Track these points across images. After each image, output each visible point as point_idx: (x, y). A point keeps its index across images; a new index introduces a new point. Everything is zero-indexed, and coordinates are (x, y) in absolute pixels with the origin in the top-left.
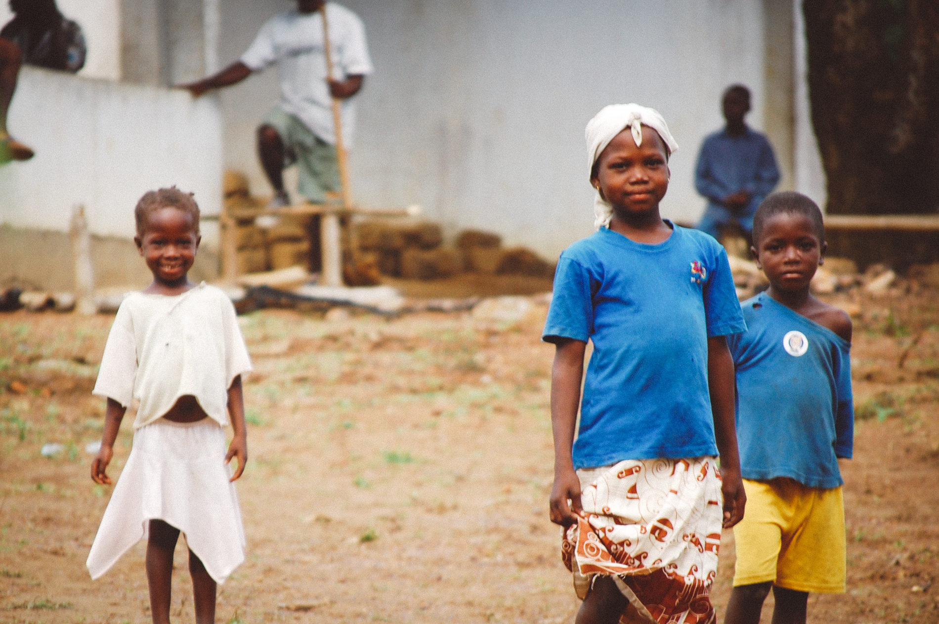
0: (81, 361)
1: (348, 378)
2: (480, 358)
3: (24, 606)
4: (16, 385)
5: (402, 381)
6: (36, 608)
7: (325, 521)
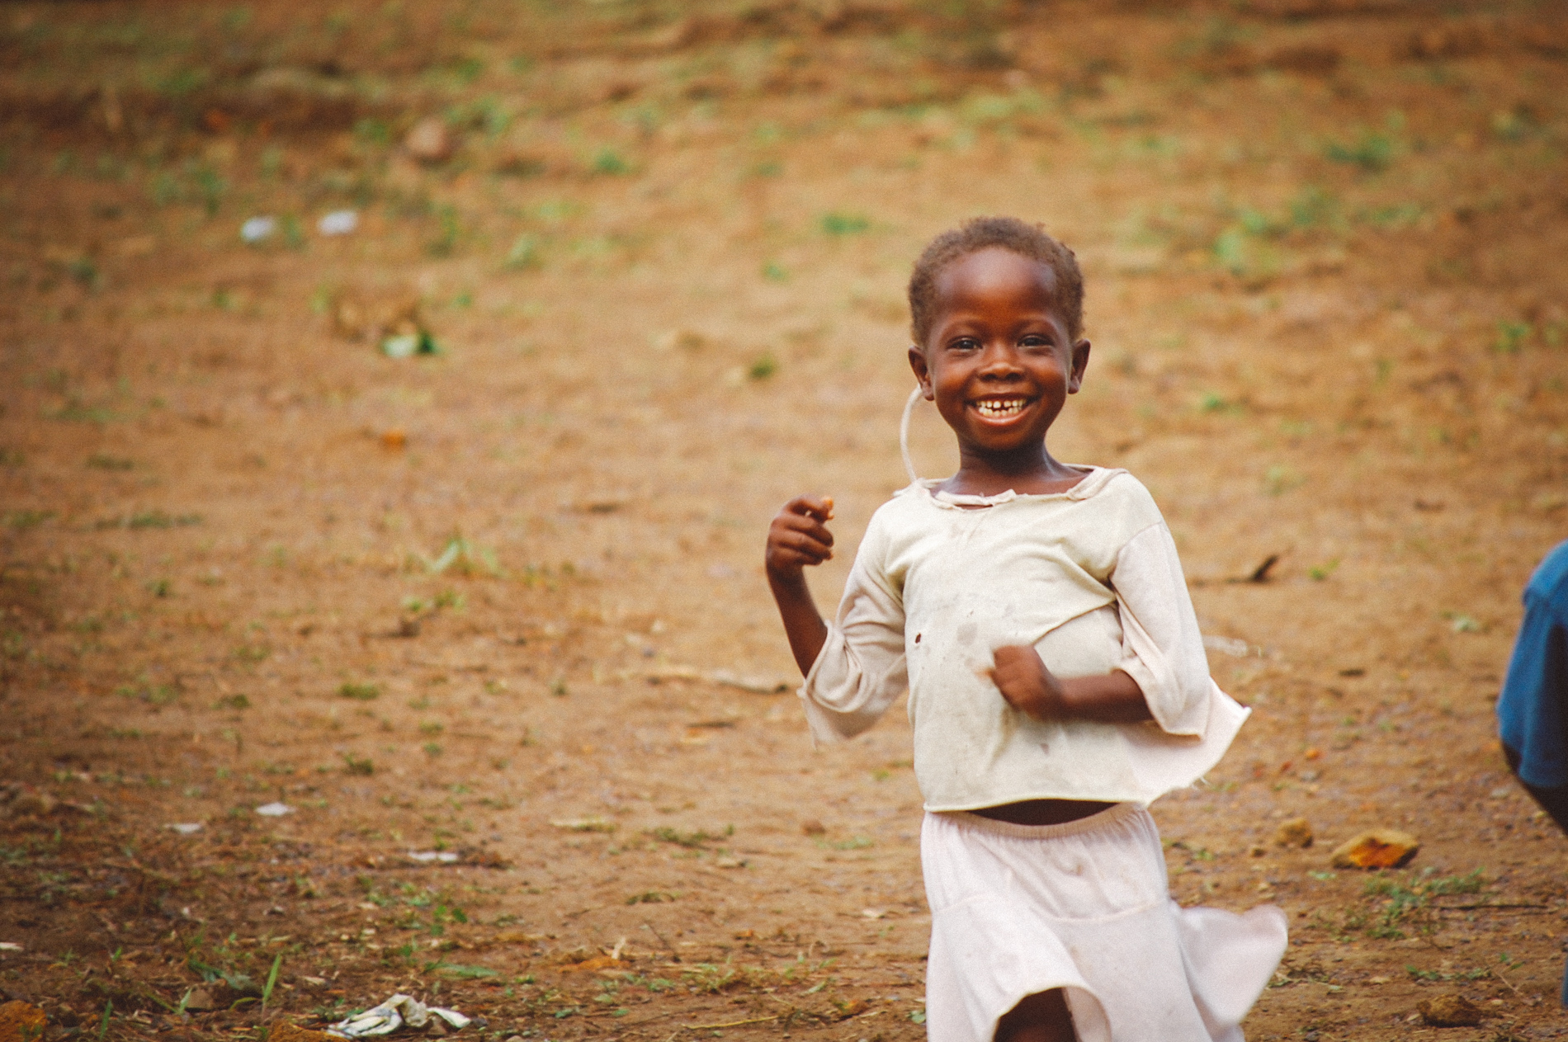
0: (330, 69)
1: (777, 87)
2: (1006, 41)
3: (114, 524)
4: (214, 117)
5: (869, 87)
6: (137, 525)
7: (693, 344)
